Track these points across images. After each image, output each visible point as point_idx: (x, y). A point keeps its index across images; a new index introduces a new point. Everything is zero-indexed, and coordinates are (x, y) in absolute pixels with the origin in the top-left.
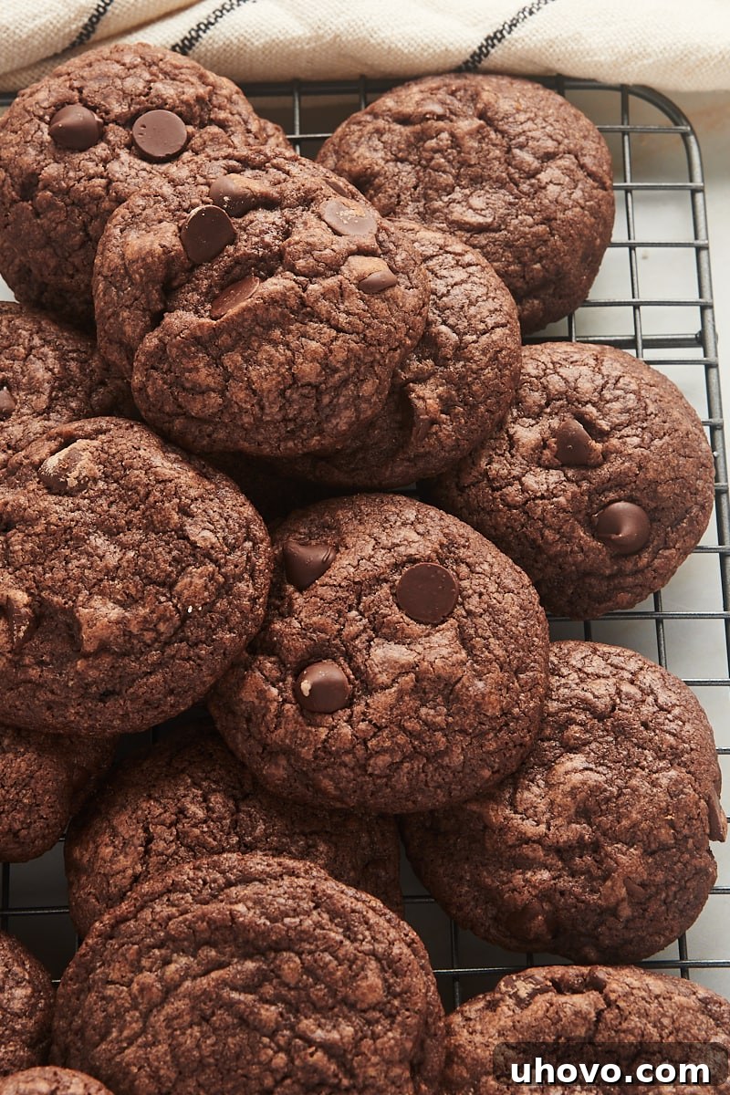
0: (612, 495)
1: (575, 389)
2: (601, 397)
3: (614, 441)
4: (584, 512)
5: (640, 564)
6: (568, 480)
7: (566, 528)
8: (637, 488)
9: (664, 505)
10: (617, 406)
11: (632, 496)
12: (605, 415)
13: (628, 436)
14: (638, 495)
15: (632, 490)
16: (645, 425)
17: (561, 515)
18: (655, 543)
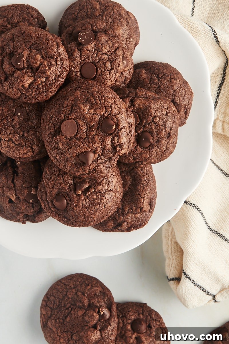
0: (67, 198)
1: (99, 185)
2: (97, 193)
3: (83, 197)
4: (62, 191)
5: (51, 208)
6: (70, 186)
7: (55, 187)
8: (71, 205)
9: (69, 213)
10: (95, 197)
11: (69, 204)
12: (92, 194)
13: (86, 201)
14: (69, 205)
15: (70, 204)
16: (91, 205)
17: (59, 185)
18: (59, 212)
